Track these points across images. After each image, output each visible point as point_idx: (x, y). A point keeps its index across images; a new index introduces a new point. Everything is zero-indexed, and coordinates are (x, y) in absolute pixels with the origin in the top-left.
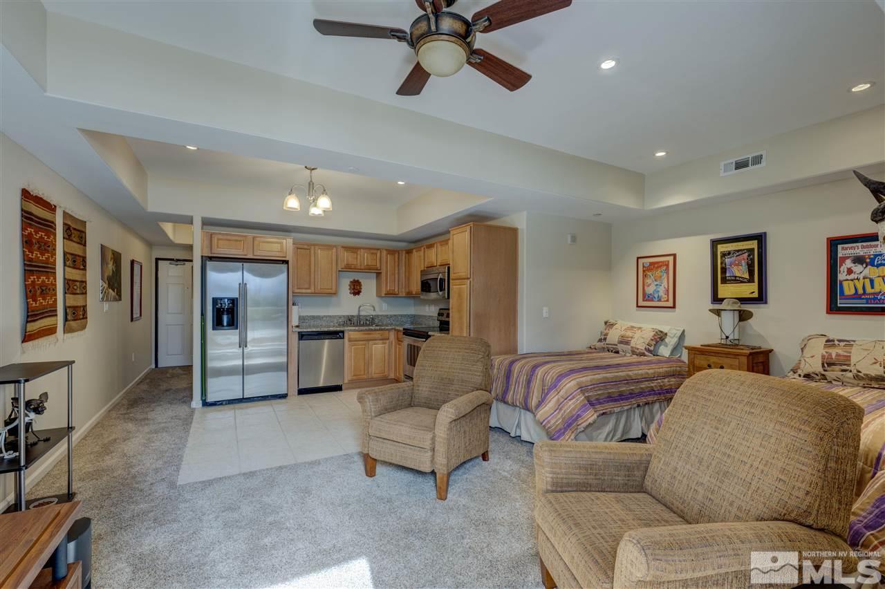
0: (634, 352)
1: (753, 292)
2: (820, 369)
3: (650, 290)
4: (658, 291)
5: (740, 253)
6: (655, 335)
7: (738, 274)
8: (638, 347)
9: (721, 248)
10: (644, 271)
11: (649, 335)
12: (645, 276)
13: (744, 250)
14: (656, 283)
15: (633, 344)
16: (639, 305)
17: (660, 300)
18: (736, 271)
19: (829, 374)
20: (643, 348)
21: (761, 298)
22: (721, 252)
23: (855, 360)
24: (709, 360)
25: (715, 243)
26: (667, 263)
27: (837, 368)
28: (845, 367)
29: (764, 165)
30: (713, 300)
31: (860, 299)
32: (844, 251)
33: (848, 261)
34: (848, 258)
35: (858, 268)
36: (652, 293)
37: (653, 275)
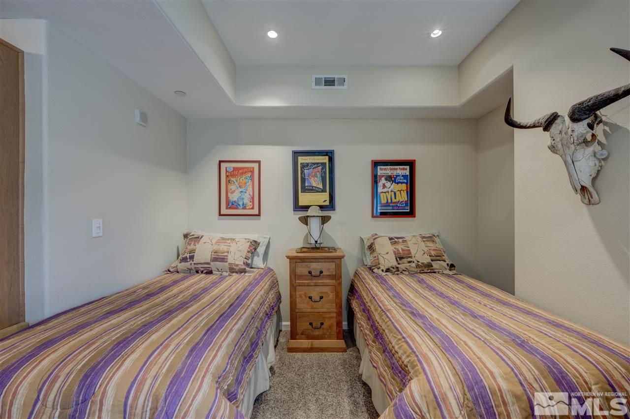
0: (233, 269)
1: (326, 201)
2: (395, 264)
3: (234, 197)
4: (243, 199)
5: (316, 165)
6: (250, 246)
7: (314, 185)
8: (237, 263)
9: (302, 160)
10: (227, 176)
11: (245, 247)
12: (228, 182)
13: (319, 163)
14: (241, 190)
15: (230, 260)
16: (222, 213)
17: (244, 208)
18: (313, 181)
19: (402, 267)
20: (242, 263)
21: (331, 206)
22: (301, 163)
23: (413, 252)
24: (309, 267)
25: (296, 154)
26: (252, 170)
27: (405, 260)
28: (410, 259)
29: (345, 87)
30: (296, 208)
31: (389, 206)
32: (381, 171)
33: (383, 179)
34: (383, 176)
35: (388, 184)
36: (236, 200)
37: (237, 181)
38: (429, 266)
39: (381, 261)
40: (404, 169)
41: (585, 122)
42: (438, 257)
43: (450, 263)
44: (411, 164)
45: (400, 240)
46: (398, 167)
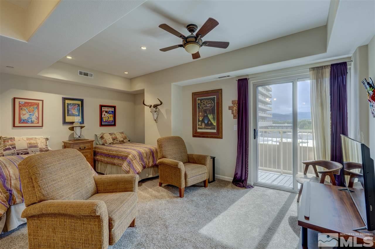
1: (80, 120)
2: (112, 141)
4: (31, 118)
6: (45, 140)
7: (74, 113)
9: (67, 102)
10: (20, 106)
12: (21, 109)
13: (76, 104)
14: (30, 114)
16: (15, 126)
17: (32, 123)
18: (73, 112)
21: (83, 122)
23: (118, 137)
24: (80, 146)
25: (64, 99)
26: (38, 104)
27: (115, 140)
28: (117, 140)
29: (93, 78)
30: (64, 123)
31: (106, 122)
32: (103, 109)
33: (104, 112)
34: (104, 111)
35: (106, 114)
36: (27, 119)
37: (27, 109)
38: (123, 141)
39: (107, 141)
40: (112, 109)
41: (155, 108)
42: (125, 138)
43: (129, 140)
44: (114, 107)
45: (113, 134)
46: (110, 108)
